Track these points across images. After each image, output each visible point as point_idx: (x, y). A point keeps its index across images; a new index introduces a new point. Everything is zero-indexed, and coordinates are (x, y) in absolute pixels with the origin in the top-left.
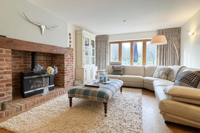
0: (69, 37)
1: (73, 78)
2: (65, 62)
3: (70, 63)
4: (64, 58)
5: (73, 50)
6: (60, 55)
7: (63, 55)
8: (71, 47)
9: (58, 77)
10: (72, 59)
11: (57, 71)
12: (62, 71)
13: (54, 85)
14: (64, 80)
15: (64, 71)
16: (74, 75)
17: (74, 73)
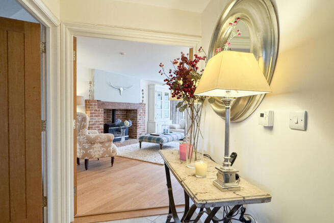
0: (142, 92)
1: (145, 131)
2: (138, 116)
3: (142, 117)
4: (137, 113)
5: (145, 105)
6: (134, 110)
7: (136, 110)
8: (144, 102)
9: (132, 130)
10: (145, 113)
11: (131, 124)
12: (135, 125)
13: (128, 136)
14: (136, 132)
15: (137, 124)
16: (146, 128)
17: (146, 126)
